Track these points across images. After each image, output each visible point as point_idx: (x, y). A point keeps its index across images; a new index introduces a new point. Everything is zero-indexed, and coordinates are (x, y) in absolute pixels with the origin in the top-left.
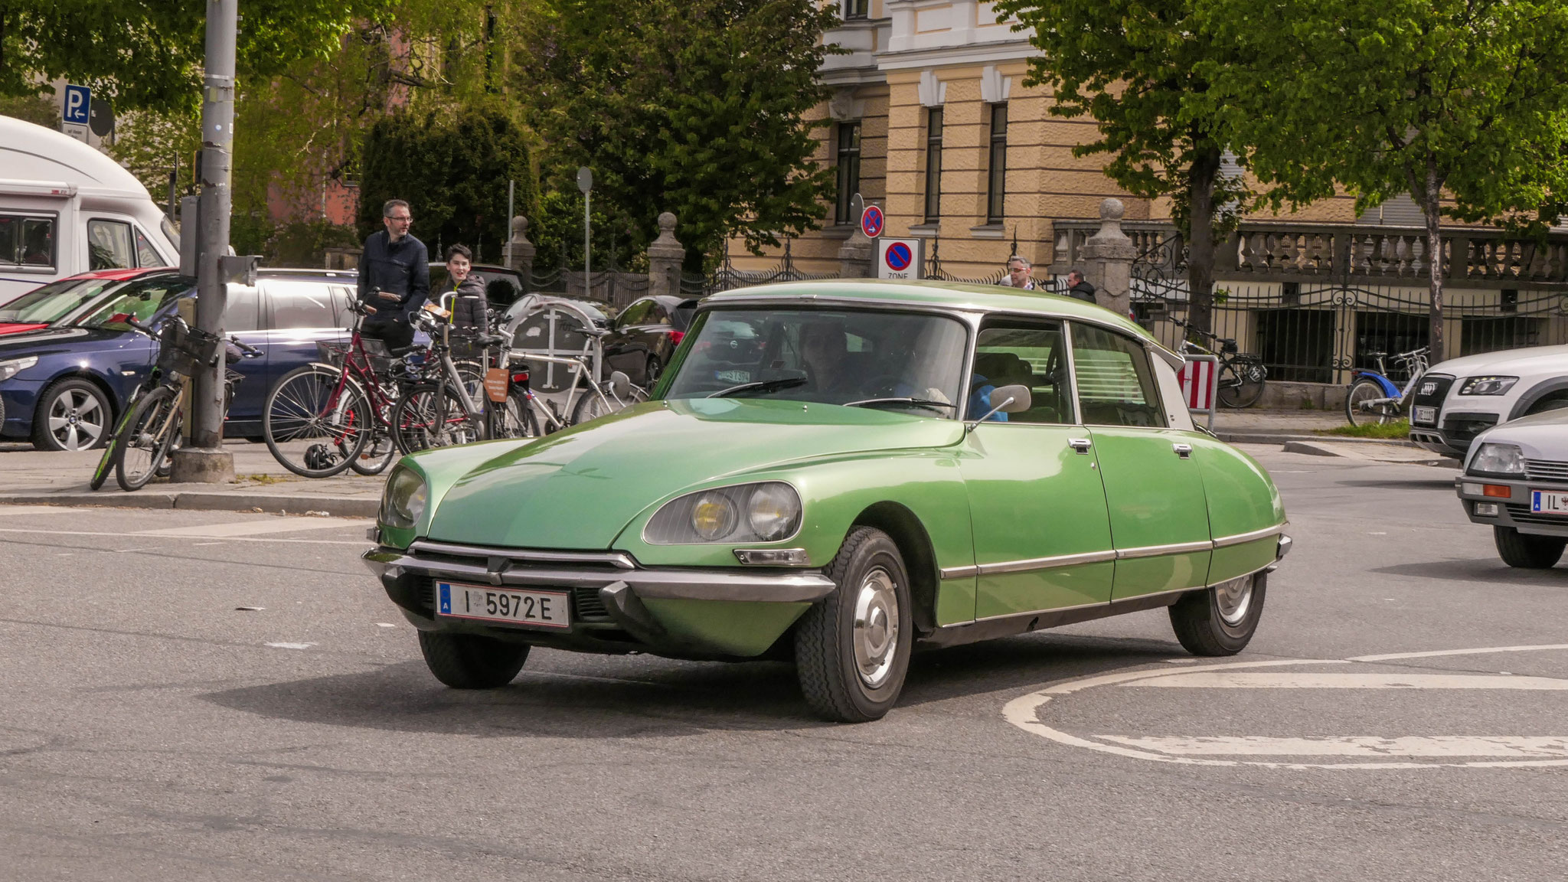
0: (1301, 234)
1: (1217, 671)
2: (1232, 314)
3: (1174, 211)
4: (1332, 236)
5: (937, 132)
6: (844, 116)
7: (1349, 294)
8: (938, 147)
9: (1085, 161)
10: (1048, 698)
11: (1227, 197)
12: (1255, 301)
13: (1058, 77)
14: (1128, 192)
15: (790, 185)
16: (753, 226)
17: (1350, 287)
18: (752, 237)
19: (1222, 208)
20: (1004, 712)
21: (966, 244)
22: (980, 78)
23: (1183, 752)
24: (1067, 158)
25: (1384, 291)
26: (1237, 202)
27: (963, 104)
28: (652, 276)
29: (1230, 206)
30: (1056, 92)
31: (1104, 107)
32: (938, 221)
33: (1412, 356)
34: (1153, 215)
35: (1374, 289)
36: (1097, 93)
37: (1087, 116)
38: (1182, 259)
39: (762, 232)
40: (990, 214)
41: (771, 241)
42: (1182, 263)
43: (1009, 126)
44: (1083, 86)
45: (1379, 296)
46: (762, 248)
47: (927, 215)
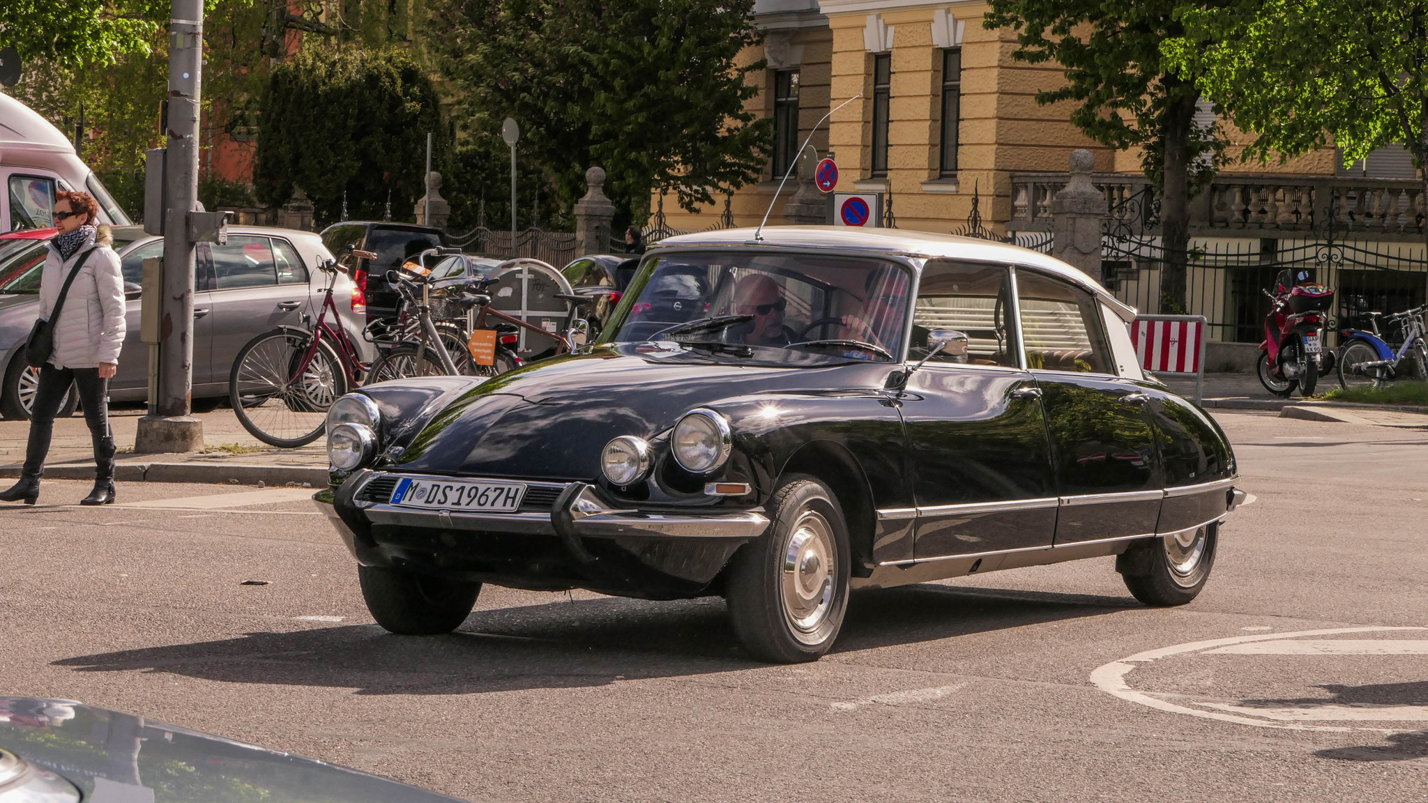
0: (1279, 187)
1: (1297, 638)
2: (1210, 272)
3: (1146, 163)
4: (1312, 188)
5: (883, 80)
6: (781, 63)
7: (1334, 251)
8: (886, 96)
9: (1049, 110)
10: (1132, 667)
11: (1205, 147)
12: (1235, 258)
13: (1021, 19)
14: (1097, 143)
15: (724, 138)
16: (687, 180)
17: (1336, 243)
18: (685, 193)
19: (1197, 160)
20: (1091, 680)
21: (916, 200)
22: (931, 21)
23: (1291, 718)
24: (1029, 106)
25: (1372, 247)
26: (1212, 152)
27: (913, 50)
28: (580, 235)
29: (1207, 156)
30: (1020, 35)
31: (1072, 52)
32: (886, 175)
33: (1407, 315)
34: (1119, 167)
35: (1361, 245)
36: (1063, 37)
37: (1053, 63)
38: (1152, 214)
39: (695, 187)
40: (942, 168)
41: (705, 198)
42: (1152, 219)
43: (962, 73)
44: (1048, 29)
45: (1366, 252)
46: (696, 205)
47: (873, 170)
